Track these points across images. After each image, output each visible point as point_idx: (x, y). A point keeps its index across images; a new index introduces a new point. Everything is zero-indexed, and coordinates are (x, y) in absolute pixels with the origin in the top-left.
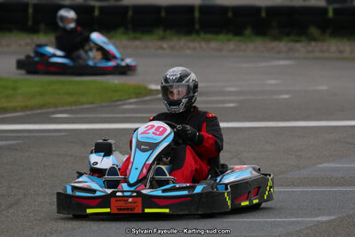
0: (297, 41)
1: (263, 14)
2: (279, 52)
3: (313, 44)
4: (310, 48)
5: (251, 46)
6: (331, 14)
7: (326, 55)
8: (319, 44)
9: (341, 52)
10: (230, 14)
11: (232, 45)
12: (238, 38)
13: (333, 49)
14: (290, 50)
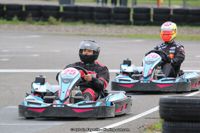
0: (42, 25)
1: (24, 9)
2: (32, 31)
3: (52, 26)
4: (50, 29)
5: (17, 27)
6: (61, 10)
7: (59, 33)
8: (55, 26)
9: (67, 31)
10: (5, 9)
11: (6, 26)
12: (9, 22)
13: (63, 29)
14: (39, 29)
